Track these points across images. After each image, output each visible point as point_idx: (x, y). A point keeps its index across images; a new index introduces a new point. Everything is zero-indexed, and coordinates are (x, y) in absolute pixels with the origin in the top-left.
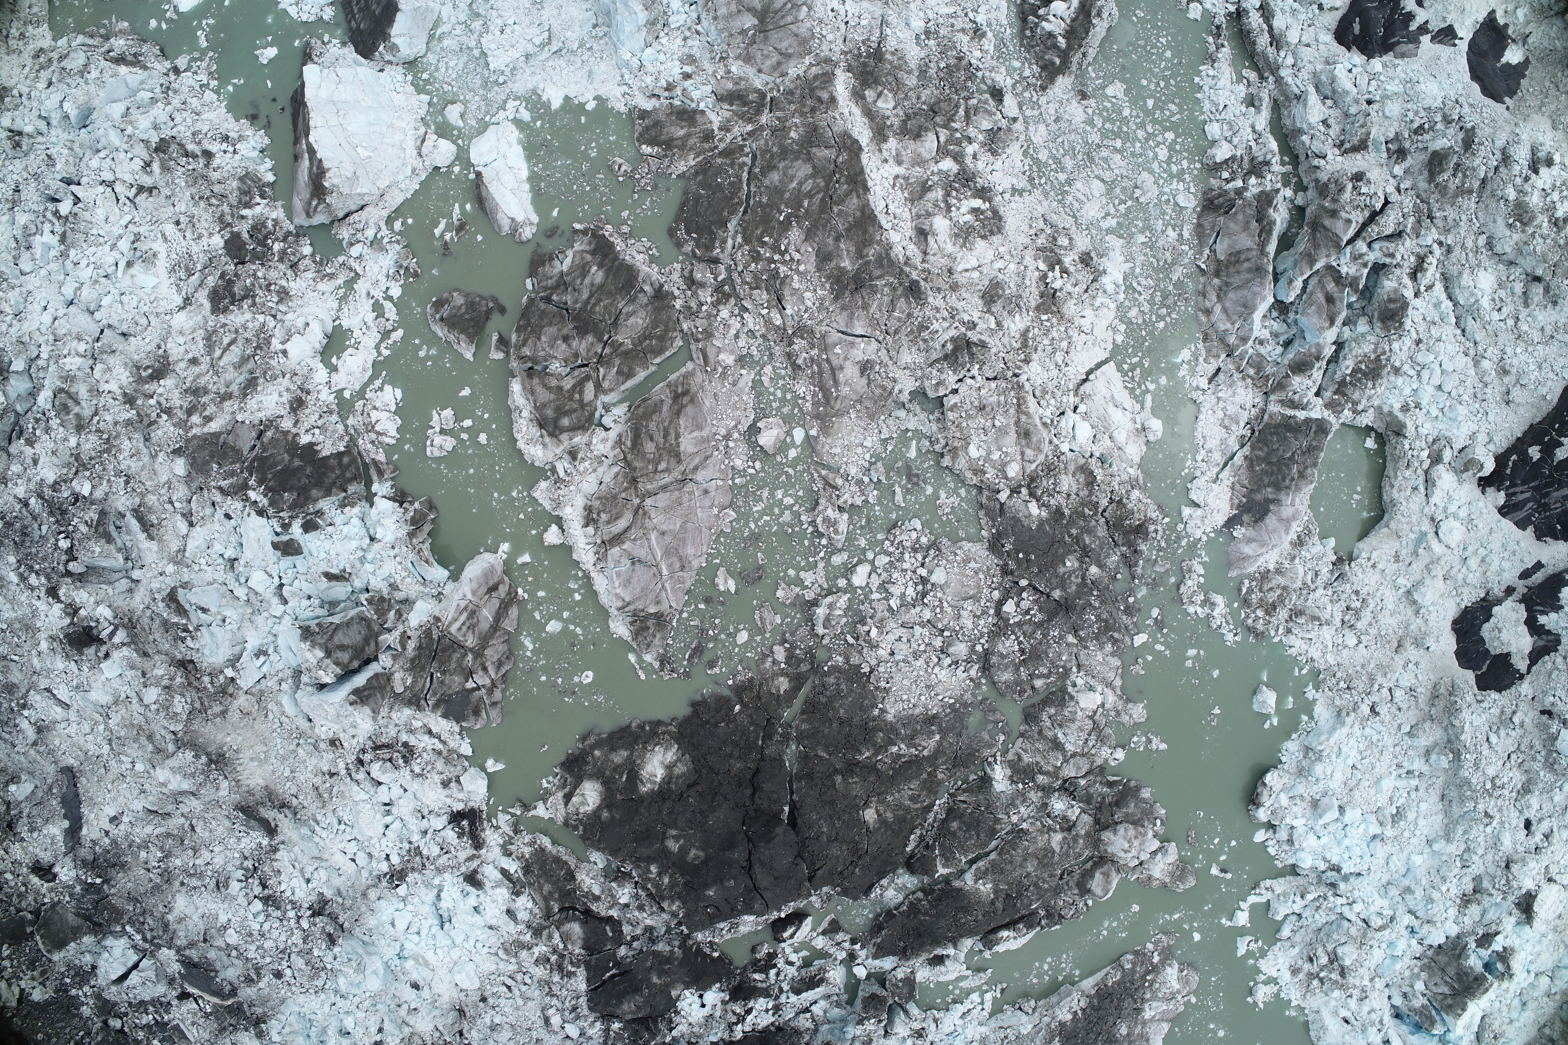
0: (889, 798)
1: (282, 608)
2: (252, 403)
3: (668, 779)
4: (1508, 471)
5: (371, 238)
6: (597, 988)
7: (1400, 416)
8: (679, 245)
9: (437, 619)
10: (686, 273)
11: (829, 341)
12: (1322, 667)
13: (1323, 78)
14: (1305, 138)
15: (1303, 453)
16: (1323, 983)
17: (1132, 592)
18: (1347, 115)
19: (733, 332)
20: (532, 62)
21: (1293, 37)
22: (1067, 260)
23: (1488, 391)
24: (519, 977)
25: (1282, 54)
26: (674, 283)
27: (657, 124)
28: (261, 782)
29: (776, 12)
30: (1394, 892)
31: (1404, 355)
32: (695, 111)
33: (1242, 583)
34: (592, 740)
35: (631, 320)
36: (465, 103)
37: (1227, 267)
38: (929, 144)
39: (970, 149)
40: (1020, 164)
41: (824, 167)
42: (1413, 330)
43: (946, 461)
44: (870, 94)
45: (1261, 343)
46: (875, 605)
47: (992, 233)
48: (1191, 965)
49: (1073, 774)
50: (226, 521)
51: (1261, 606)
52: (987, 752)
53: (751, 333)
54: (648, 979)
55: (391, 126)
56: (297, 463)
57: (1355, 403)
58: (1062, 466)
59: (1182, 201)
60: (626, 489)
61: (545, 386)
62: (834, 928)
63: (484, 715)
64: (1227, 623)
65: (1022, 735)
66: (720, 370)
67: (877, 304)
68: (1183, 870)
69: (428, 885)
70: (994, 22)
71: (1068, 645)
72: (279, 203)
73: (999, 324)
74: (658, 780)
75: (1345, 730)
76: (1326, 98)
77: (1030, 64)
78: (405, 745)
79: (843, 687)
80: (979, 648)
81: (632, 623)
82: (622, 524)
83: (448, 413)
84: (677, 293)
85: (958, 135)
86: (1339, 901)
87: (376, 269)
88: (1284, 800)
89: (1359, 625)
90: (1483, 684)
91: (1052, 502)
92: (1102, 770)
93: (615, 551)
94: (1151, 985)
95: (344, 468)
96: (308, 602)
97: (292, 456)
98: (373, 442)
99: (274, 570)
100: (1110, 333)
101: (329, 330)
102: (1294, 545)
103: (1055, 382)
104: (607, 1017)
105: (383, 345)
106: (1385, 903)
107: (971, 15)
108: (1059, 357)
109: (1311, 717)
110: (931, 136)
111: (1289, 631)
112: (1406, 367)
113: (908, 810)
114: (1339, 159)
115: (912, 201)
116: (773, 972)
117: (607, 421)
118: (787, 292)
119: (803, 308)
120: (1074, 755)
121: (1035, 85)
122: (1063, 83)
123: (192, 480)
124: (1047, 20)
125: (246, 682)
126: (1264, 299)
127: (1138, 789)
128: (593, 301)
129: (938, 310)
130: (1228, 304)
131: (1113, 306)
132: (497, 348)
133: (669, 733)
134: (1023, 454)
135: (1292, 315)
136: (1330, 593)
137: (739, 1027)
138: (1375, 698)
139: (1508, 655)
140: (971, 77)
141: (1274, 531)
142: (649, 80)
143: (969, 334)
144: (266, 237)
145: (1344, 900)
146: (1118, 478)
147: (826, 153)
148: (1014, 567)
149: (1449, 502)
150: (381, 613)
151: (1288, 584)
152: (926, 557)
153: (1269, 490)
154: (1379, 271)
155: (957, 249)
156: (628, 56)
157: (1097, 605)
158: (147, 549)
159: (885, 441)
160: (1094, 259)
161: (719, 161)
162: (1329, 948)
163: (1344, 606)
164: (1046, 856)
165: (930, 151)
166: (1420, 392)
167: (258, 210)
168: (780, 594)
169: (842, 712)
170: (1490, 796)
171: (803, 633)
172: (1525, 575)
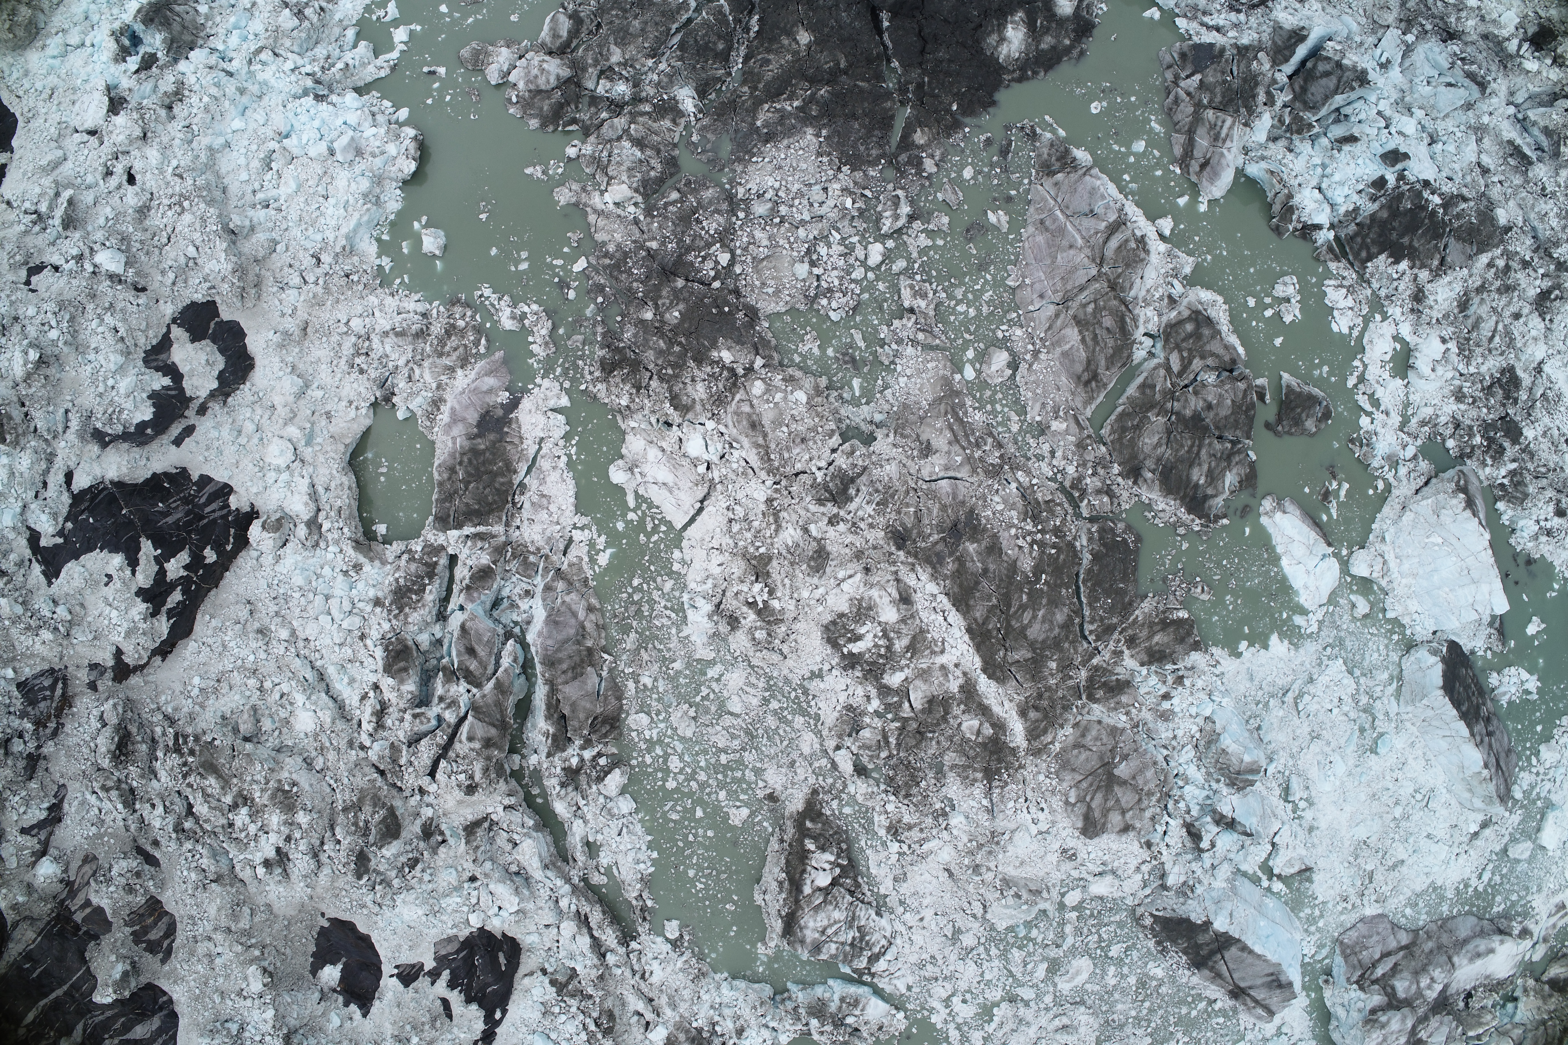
0: (789, 57)
1: (1380, 108)
2: (1458, 288)
3: (1001, 27)
4: (232, 531)
5: (1400, 467)
7: (362, 559)
8: (1129, 528)
9: (1246, 125)
10: (1116, 501)
11: (967, 468)
12: (379, 290)
13: (526, 892)
14: (531, 823)
15: (456, 492)
17: (600, 309)
18: (492, 859)
19: (1059, 454)
20: (1305, 676)
21: (569, 927)
22: (752, 616)
23: (273, 608)
25: (573, 908)
26: (1124, 488)
27: (1182, 641)
29: (1099, 788)
30: (255, 89)
31: (373, 620)
32: (1150, 663)
33: (488, 348)
34: (1075, 53)
35: (1155, 439)
36: (1354, 619)
37: (582, 661)
38: (917, 698)
39: (875, 704)
40: (820, 705)
41: (1016, 640)
42: (371, 648)
43: (823, 381)
44: (988, 731)
46: (854, 231)
47: (834, 623)
49: (616, 120)
50: (1450, 174)
51: (461, 331)
52: (706, 121)
53: (1040, 458)
55: (1415, 576)
56: (1406, 240)
57: (412, 559)
58: (708, 406)
59: (644, 719)
60: (1119, 276)
61: (1217, 356)
63: (1176, 56)
64: (493, 305)
65: (675, 145)
66: (1061, 414)
67: (933, 514)
68: (477, 61)
70: (879, 848)
71: (655, 239)
72: (1486, 483)
73: (806, 530)
74: (1010, 26)
75: (344, 230)
76: (517, 874)
77: (834, 814)
78: (1239, 11)
79: (862, 148)
80: (741, 215)
81: (1075, 159)
82: (1114, 243)
83: (1288, 319)
84: (1120, 480)
85: (890, 716)
86: (308, 69)
87: (1388, 437)
88: (391, 150)
89: (353, 339)
90: (209, 308)
91: (709, 369)
92: (586, 132)
93: (1112, 217)
95: (1364, 246)
96: (1360, 117)
97: (1411, 246)
98: (1344, 278)
99: (1398, 138)
100: (687, 558)
101: (1411, 374)
102: (442, 400)
103: (737, 486)
105: (1361, 369)
106: (260, 76)
107: (905, 848)
108: (740, 512)
109: (379, 240)
110: (918, 705)
111: (424, 315)
112: (369, 608)
113: (769, 51)
114: (490, 810)
115: (922, 631)
117: (1148, 342)
118: (1020, 503)
119: (1001, 493)
120: (619, 139)
121: (825, 793)
122: (796, 803)
123: (1487, 207)
124: (830, 863)
125: (1393, 35)
126: (540, 634)
127: (543, 125)
128: (1195, 449)
129: (871, 526)
130: (573, 621)
131: (692, 585)
132: (1263, 388)
133: (1010, 72)
134: (752, 406)
135: (501, 631)
136: (391, 364)
138: (319, 271)
139: (193, 341)
140: (890, 781)
141: (467, 407)
142: (1200, 684)
143: (835, 510)
144: (1489, 447)
145: (303, 70)
146: (646, 412)
147: (1016, 656)
148: (730, 297)
149: (288, 484)
150: (1297, 119)
151: (438, 361)
152: (818, 287)
153: (482, 447)
154: (423, 700)
155: (866, 596)
156: (1225, 702)
157: (635, 284)
158: (1510, 132)
159: (886, 388)
160: (724, 628)
161: (1115, 620)
162: (306, 24)
163: (372, 355)
164: (623, 39)
165: (916, 689)
166: (347, 589)
167: (1503, 472)
168: (945, 220)
169: (857, 126)
170: (181, 195)
171: (915, 189)
172: (189, 430)
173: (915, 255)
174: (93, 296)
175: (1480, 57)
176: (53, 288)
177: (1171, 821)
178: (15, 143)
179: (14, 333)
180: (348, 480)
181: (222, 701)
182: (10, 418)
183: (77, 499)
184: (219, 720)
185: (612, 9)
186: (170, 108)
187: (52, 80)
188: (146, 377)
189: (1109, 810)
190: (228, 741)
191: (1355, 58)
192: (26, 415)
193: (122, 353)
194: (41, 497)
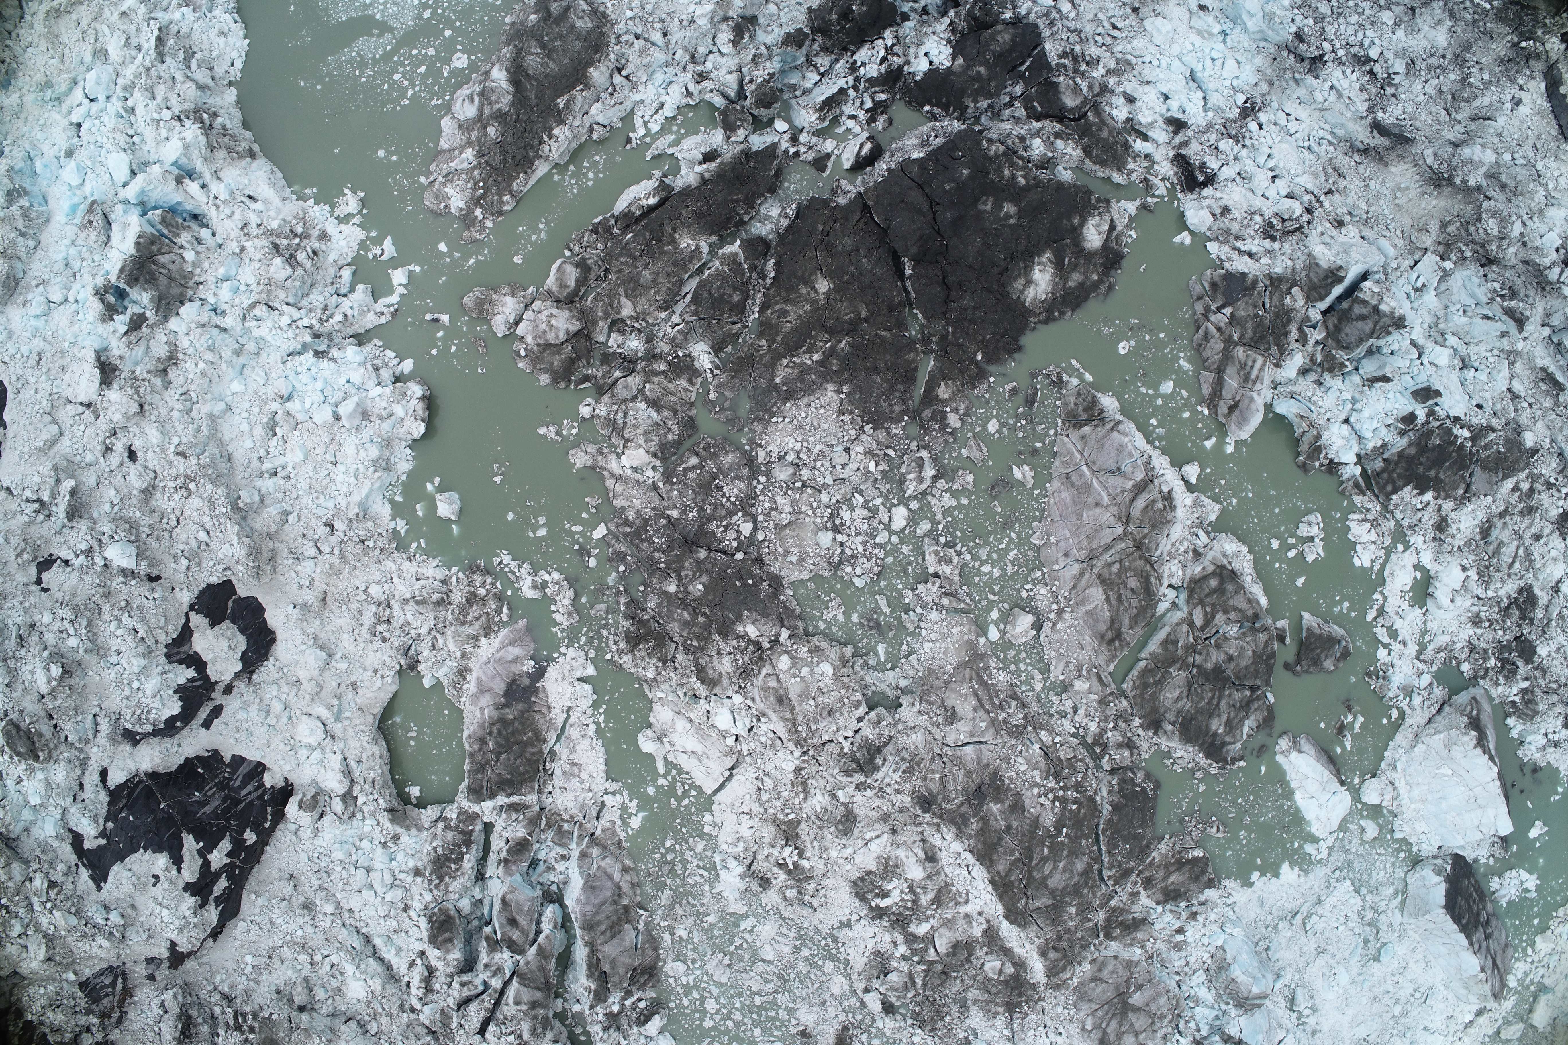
0: (808, 307)
1: (1414, 337)
2: (1481, 515)
3: (1028, 269)
4: (269, 809)
5: (1415, 695)
6: (1035, 48)
7: (399, 830)
8: (1148, 775)
9: (1278, 365)
10: (1136, 752)
11: (992, 731)
12: (396, 555)
15: (487, 763)
16: (291, 231)
17: (622, 577)
19: (1081, 712)
20: (1314, 898)
22: (782, 876)
23: (316, 883)
24: (1108, 40)
26: (1146, 741)
27: (1196, 879)
28: (1393, 169)
29: (1114, 1015)
30: (251, 348)
31: (415, 891)
32: (1165, 902)
33: (510, 616)
34: (1103, 288)
35: (1176, 694)
36: (1363, 842)
37: (619, 919)
38: (942, 944)
39: (902, 949)
40: (849, 951)
42: (416, 918)
43: (849, 650)
44: (1010, 970)
45: (563, 857)
46: (876, 493)
47: (862, 879)
48: (438, 214)
49: (629, 379)
50: (1480, 402)
51: (483, 599)
52: (723, 378)
53: (1063, 715)
54: (989, 68)
55: (1424, 801)
56: (1432, 473)
57: (448, 827)
58: (735, 680)
59: (680, 967)
60: (1145, 537)
61: (1240, 610)
62: (820, 163)
63: (1206, 285)
64: (513, 573)
65: (692, 404)
66: (1084, 673)
67: (959, 781)
68: (481, 311)
69: (1218, 110)
71: (675, 507)
72: (1497, 701)
73: (834, 796)
74: (1037, 268)
75: (356, 498)
78: (1273, 239)
79: (885, 405)
80: (762, 479)
81: (1102, 411)
82: (1140, 503)
83: (1310, 558)
84: (1140, 732)
85: (916, 959)
86: (306, 322)
87: (1404, 667)
88: (399, 410)
89: (374, 609)
90: (227, 587)
91: (734, 643)
92: (600, 391)
93: (1140, 476)
94: (476, 184)
95: (1390, 480)
96: (1393, 349)
97: (1437, 477)
98: (1368, 510)
99: (1430, 370)
100: (718, 821)
101: (1429, 602)
102: (468, 669)
103: (766, 758)
104: (1017, 21)
105: (1381, 602)
106: (256, 333)
108: (769, 783)
109: (392, 502)
110: (942, 950)
111: (444, 582)
112: (409, 879)
113: (786, 301)
115: (947, 885)
116: (869, 104)
117: (1171, 594)
118: (1043, 763)
119: (1024, 754)
120: (634, 399)
121: (854, 1028)
122: (827, 1038)
123: (1515, 430)
125: (1430, 260)
126: (578, 901)
127: (555, 381)
128: (1215, 701)
129: (898, 792)
130: (609, 884)
131: (724, 847)
132: (1284, 630)
133: (1036, 315)
134: (779, 680)
135: (538, 892)
136: (413, 632)
137: (889, 43)
138: (334, 540)
139: (212, 626)
140: (916, 1016)
141: (493, 678)
142: (1212, 917)
143: (862, 779)
144: (1503, 667)
145: (300, 323)
146: (673, 684)
147: (1038, 904)
148: (753, 568)
149: (321, 762)
150: (1329, 357)
151: (460, 629)
152: (843, 552)
153: (511, 717)
154: (468, 965)
155: (893, 855)
156: (1235, 932)
157: (657, 554)
158: (1544, 359)
159: (910, 654)
160: (755, 886)
161: (1132, 864)
162: (300, 271)
163: (394, 624)
164: (634, 290)
165: (940, 937)
166: (387, 860)
167: (1515, 690)
168: (970, 478)
169: (879, 380)
170: (186, 476)
171: (938, 447)
172: (217, 711)
173: (939, 517)
174: (108, 595)
175: (1519, 282)
176: (66, 586)
177: (1181, 1039)
178: (6, 416)
179: (32, 643)
180: (379, 749)
181: (275, 975)
182: (41, 735)
183: (115, 795)
184: (274, 996)
185: (621, 255)
186: (165, 371)
187: (38, 344)
188: (170, 675)
189: (1123, 1033)
190: (284, 1015)
191: (1393, 304)
192: (56, 726)
193: (144, 656)
194: (79, 799)
